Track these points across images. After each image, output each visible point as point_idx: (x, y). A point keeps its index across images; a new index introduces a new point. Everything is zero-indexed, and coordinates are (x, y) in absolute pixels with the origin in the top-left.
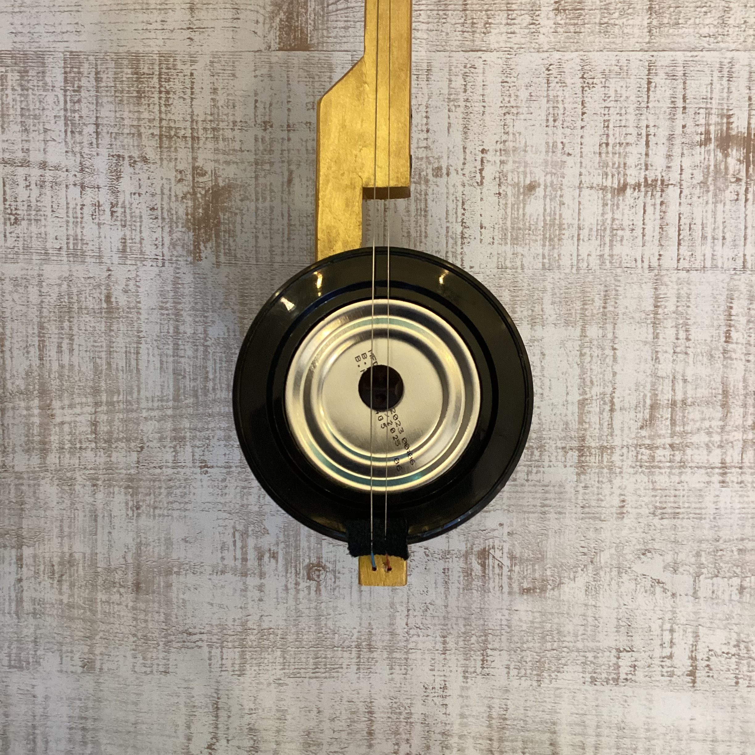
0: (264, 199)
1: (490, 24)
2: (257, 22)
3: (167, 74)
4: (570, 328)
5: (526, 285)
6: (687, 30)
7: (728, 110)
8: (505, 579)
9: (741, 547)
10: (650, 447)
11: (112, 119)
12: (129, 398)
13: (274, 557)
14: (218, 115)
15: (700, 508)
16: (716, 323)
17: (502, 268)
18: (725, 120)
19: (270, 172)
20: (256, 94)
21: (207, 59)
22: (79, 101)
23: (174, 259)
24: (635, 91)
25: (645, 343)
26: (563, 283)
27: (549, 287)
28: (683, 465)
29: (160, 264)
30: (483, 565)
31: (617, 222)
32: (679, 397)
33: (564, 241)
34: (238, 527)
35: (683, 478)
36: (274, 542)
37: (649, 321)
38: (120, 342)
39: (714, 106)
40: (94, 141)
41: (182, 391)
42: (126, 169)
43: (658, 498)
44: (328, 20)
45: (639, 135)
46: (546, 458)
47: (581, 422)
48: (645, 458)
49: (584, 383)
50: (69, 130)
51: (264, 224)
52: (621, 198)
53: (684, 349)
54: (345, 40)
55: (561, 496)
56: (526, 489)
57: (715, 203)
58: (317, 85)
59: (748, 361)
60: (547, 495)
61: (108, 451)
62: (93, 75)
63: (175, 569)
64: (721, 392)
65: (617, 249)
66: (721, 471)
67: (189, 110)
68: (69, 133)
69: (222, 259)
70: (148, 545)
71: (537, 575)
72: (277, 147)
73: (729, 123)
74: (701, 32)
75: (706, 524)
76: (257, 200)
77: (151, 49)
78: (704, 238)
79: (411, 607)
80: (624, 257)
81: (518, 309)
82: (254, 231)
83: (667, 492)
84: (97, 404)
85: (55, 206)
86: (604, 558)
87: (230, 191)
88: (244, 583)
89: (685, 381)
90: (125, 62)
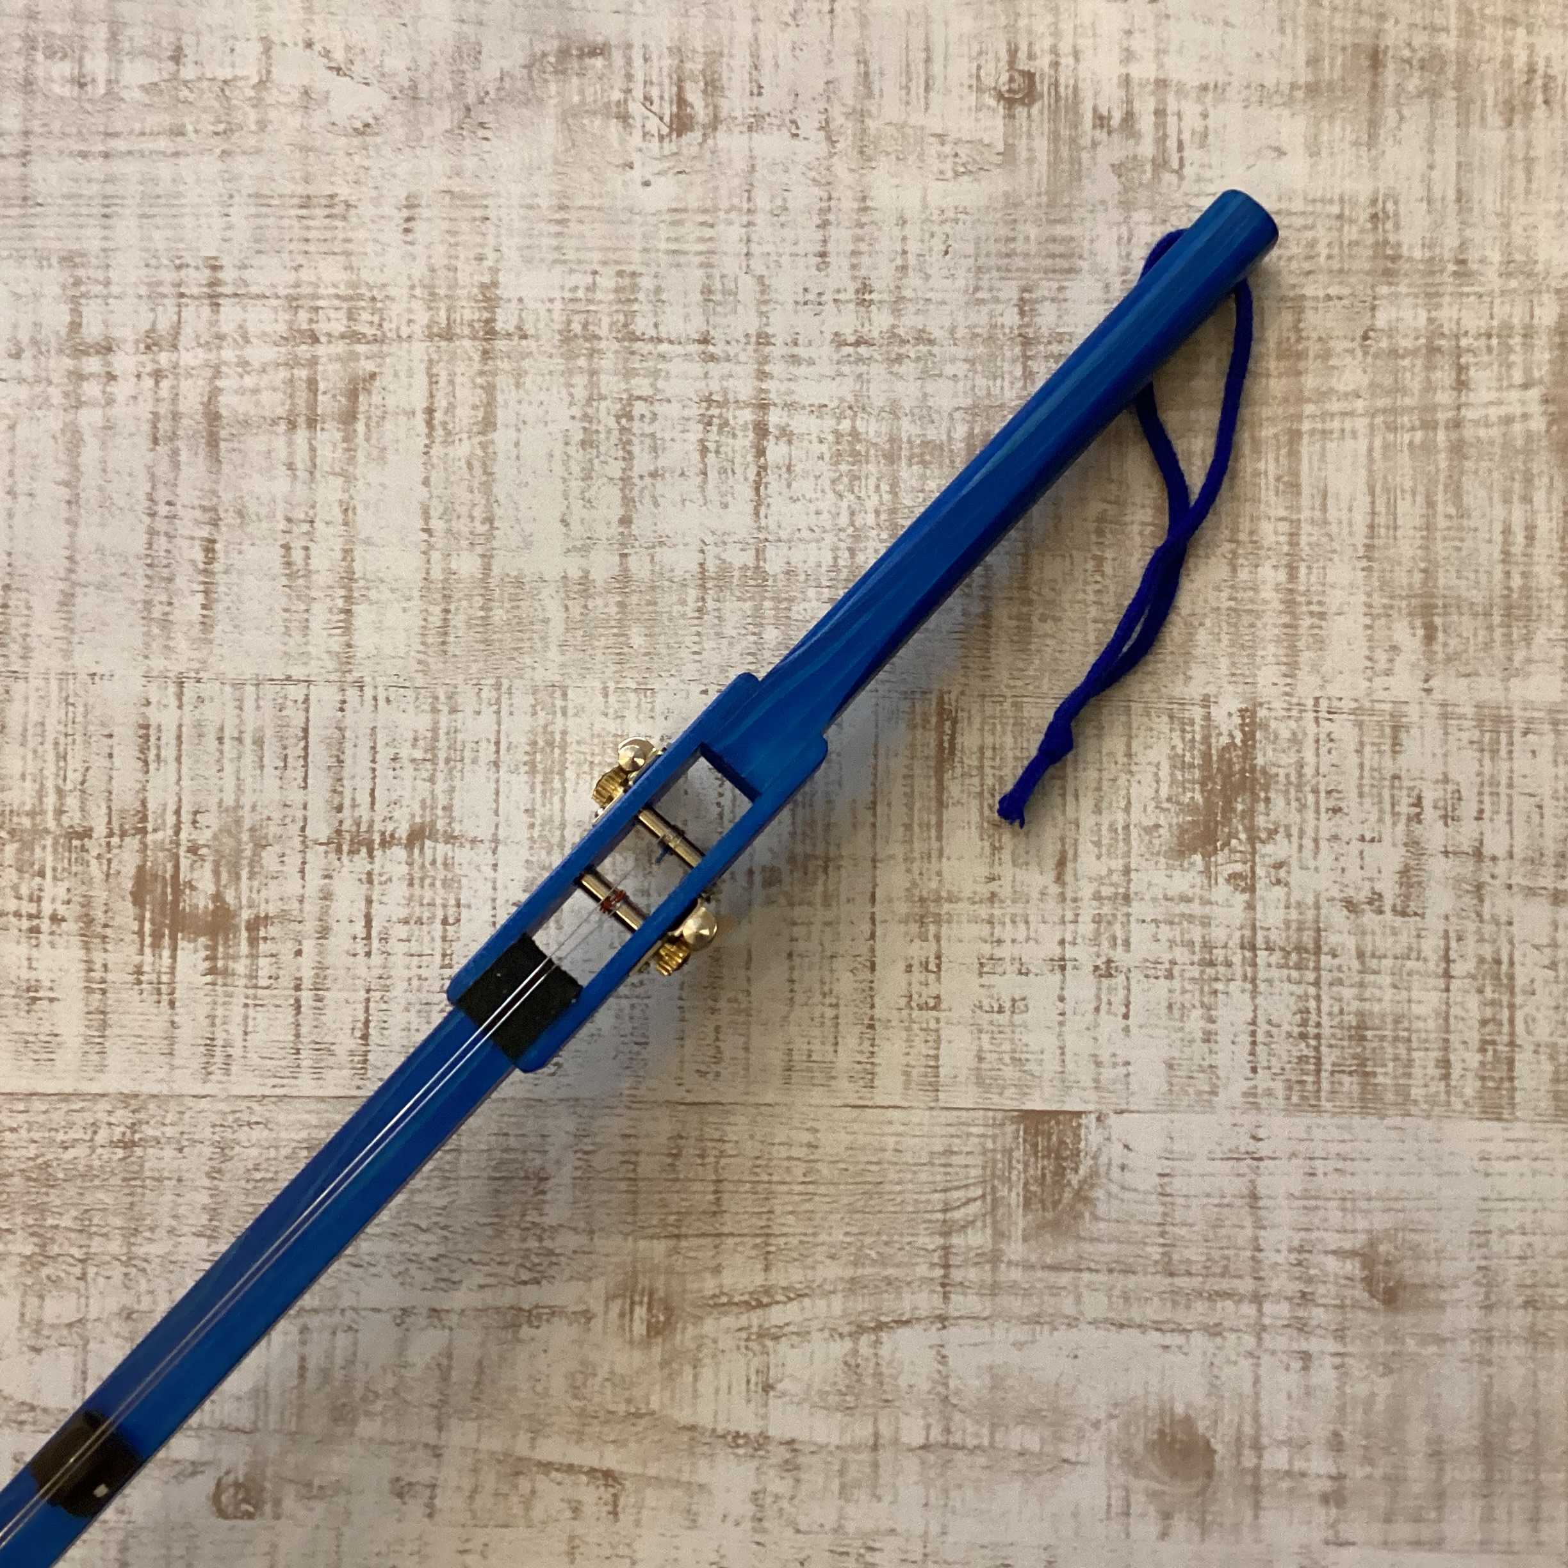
0: (1113, 829)
1: (670, 1155)
2: (1123, 1168)
3: (1304, 1072)
4: (514, 573)
5: (599, 657)
6: (293, 1135)
7: (214, 984)
8: (639, 77)
9: (180, 139)
10: (353, 337)
11: (1416, 985)
12: (1390, 437)
13: (1101, 118)
14: (1202, 991)
15: (258, 216)
16: (234, 577)
17: (643, 689)
18: (220, 964)
19: (1100, 880)
20: (1126, 1030)
21: (1221, 1099)
22: (1484, 1023)
23: (1294, 713)
24: (391, 1021)
25: (368, 542)
26: (528, 660)
27: (553, 653)
28: (293, 302)
29: (1324, 705)
30: (681, 101)
31: (425, 775)
32: (301, 435)
33: (524, 740)
34: (1173, 178)
35: (291, 277)
36: (1099, 149)
37: (361, 583)
38: (1407, 548)
39: (240, 992)
40: (1454, 944)
41: (1284, 451)
42: (1389, 888)
43: (341, 236)
44: (984, 1168)
45: (384, 939)
46: (556, 315)
47: (490, 389)
48: (365, 316)
49: (484, 464)
50: (1504, 967)
51: (1114, 780)
52: (418, 820)
53: (295, 528)
54: (952, 1130)
55: (528, 242)
56: (596, 256)
57: (238, 806)
58: (1006, 1047)
59: (169, 503)
60: (555, 243)
61: (1435, 330)
62: (1456, 1072)
63: (1300, 94)
64: (223, 445)
65: (423, 723)
66: (220, 290)
67: (1260, 1000)
68: (1505, 958)
69: (1197, 713)
70: (1356, 144)
71: (575, 80)
72: (1086, 927)
73: (212, 958)
74: (266, 1133)
75: (247, 185)
76: (1127, 827)
77: (1336, 1120)
78: (259, 742)
79: (827, 18)
80: (411, 709)
81: (613, 610)
82: (1134, 768)
83: (324, 248)
84: (1457, 424)
85: (1536, 818)
86: (444, 119)
87: (1181, 844)
88: (1161, 66)
89: (290, 467)
90: (1390, 1097)
